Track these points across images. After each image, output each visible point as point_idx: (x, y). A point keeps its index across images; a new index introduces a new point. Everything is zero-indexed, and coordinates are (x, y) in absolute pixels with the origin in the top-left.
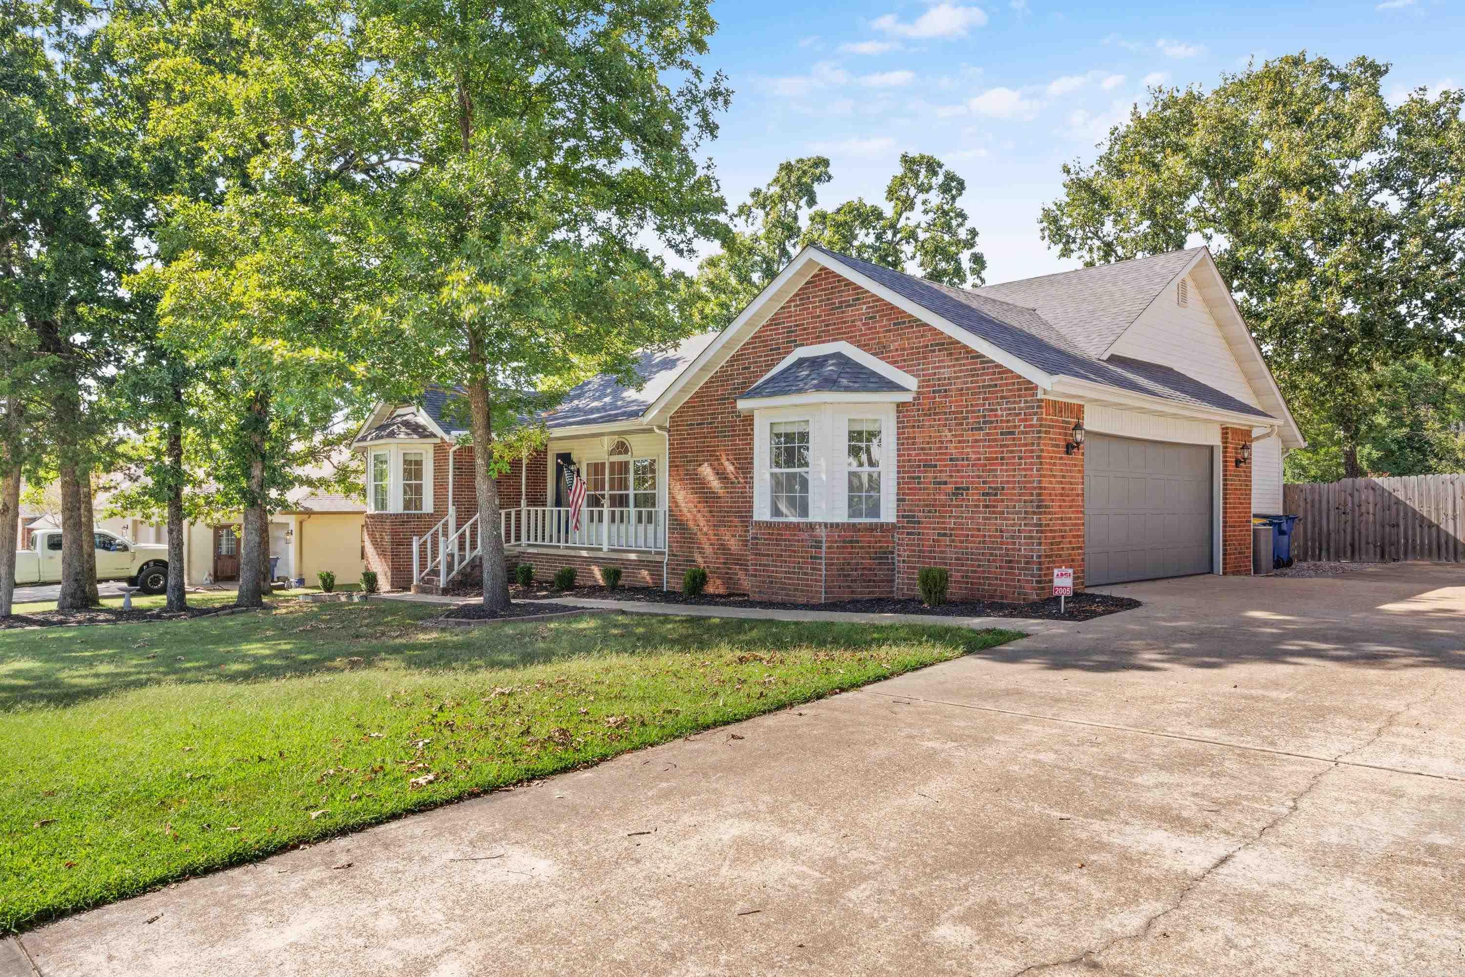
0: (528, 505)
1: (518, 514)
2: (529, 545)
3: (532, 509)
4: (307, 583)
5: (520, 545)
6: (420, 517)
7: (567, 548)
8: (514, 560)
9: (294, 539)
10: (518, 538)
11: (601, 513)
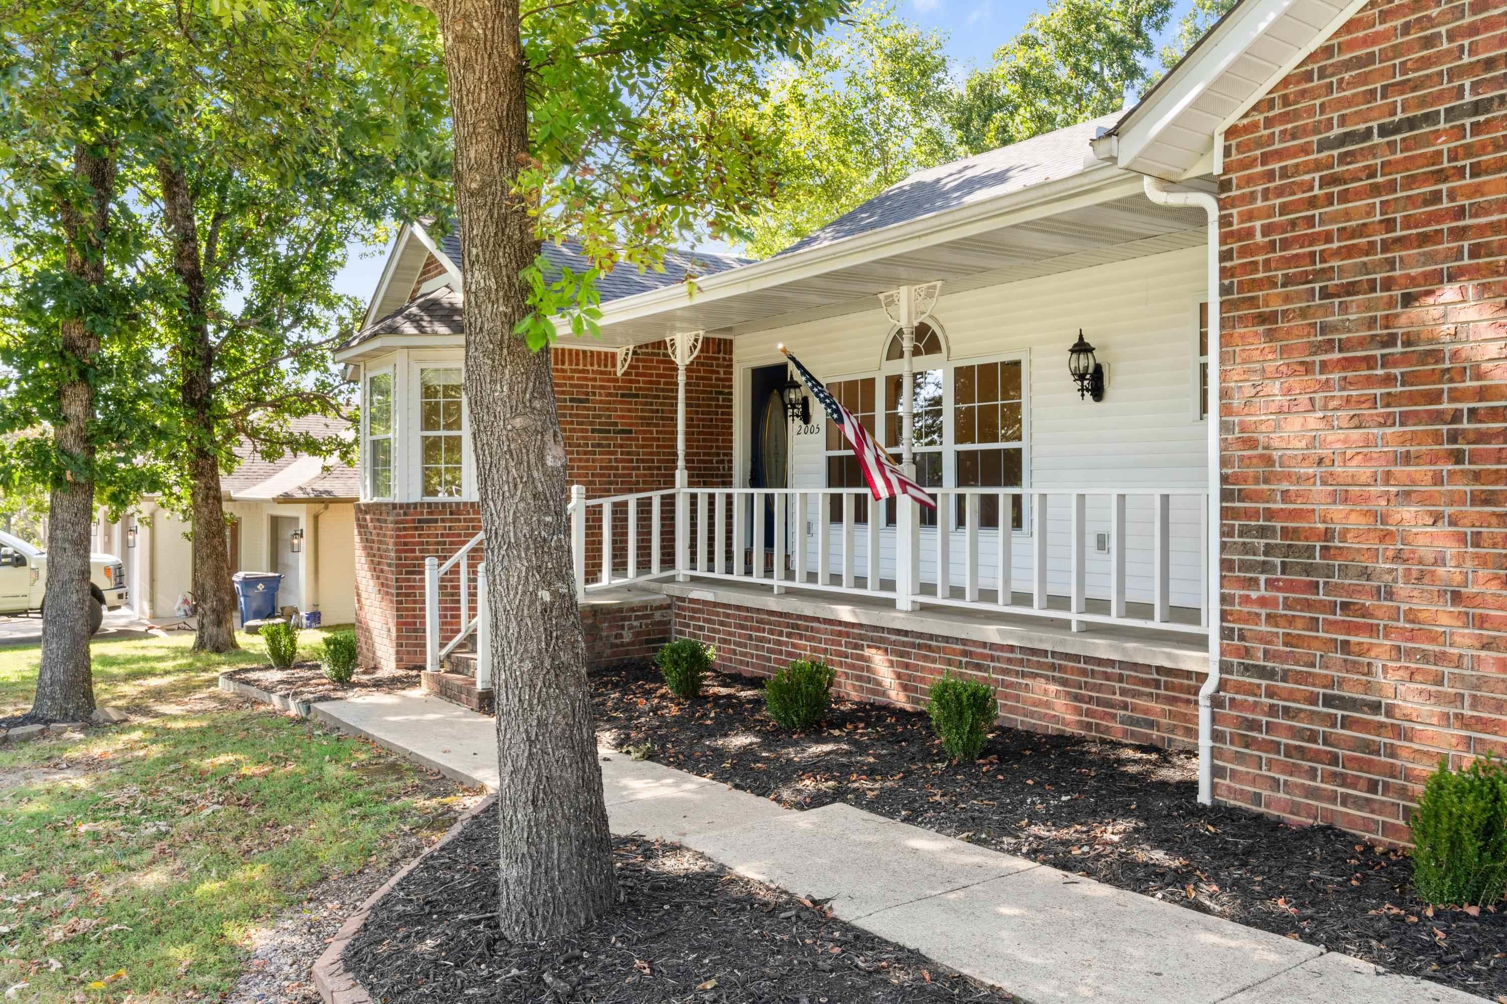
0: (691, 484)
1: (669, 503)
2: (695, 580)
3: (702, 492)
4: (324, 621)
5: (672, 580)
6: (455, 509)
7: (790, 592)
8: (658, 616)
9: (304, 544)
10: (668, 560)
11: (860, 502)
